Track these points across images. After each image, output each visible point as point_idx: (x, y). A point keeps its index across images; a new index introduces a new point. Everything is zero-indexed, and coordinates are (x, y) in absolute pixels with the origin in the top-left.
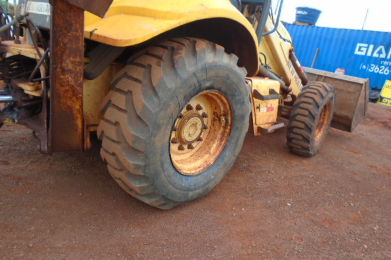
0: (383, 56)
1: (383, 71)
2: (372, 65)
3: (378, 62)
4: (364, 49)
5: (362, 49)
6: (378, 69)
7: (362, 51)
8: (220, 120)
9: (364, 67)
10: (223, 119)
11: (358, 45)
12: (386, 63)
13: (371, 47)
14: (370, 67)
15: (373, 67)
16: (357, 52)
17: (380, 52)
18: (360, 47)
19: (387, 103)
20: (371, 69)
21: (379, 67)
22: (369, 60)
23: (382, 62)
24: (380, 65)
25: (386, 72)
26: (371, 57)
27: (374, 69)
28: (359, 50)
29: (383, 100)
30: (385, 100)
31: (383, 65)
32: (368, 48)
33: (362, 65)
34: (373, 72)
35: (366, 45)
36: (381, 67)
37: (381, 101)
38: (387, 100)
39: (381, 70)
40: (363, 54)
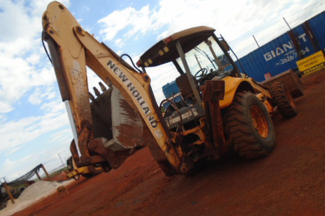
0: (282, 52)
1: (290, 59)
2: (281, 60)
3: (283, 56)
4: (270, 55)
5: (268, 56)
6: (286, 60)
7: (270, 57)
8: (258, 116)
9: (278, 64)
10: (259, 114)
11: (265, 56)
12: (287, 54)
13: (272, 52)
14: (281, 62)
15: (282, 61)
16: (267, 60)
17: (279, 51)
18: (267, 56)
19: (307, 73)
20: (283, 62)
21: (285, 58)
22: (277, 59)
23: (285, 55)
24: (285, 57)
25: (292, 58)
26: (277, 57)
27: (284, 61)
28: (268, 58)
29: (304, 73)
31: (286, 56)
32: (271, 54)
33: (276, 64)
34: (285, 63)
35: (269, 53)
36: (287, 57)
37: (303, 74)
38: (306, 72)
39: (288, 59)
40: (271, 58)
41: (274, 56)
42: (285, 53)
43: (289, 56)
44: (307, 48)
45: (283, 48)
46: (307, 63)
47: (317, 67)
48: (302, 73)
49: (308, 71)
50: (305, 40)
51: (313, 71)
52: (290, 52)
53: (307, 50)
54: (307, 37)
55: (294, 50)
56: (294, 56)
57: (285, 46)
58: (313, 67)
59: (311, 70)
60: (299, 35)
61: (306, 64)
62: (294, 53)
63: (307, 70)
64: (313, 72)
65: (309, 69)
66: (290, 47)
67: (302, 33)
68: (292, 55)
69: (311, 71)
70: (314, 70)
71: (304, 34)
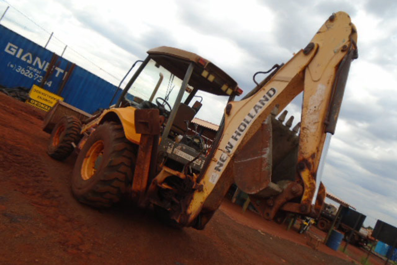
0: (29, 62)
1: (28, 74)
2: (19, 67)
5: (12, 49)
6: (24, 71)
7: (12, 51)
9: (12, 66)
11: (9, 44)
12: (30, 68)
14: (17, 68)
15: (19, 68)
16: (6, 50)
17: (28, 58)
18: (10, 47)
19: (34, 104)
20: (18, 70)
21: (25, 70)
23: (28, 67)
27: (21, 70)
28: (9, 49)
29: (31, 101)
30: (32, 101)
31: (28, 69)
35: (16, 47)
36: (27, 70)
37: (29, 101)
39: (26, 73)
40: (13, 54)
41: (18, 56)
42: (31, 65)
43: (31, 71)
44: (51, 82)
45: (34, 59)
46: (43, 96)
47: (46, 107)
48: (30, 99)
49: (36, 103)
50: (57, 75)
51: (40, 106)
52: (35, 70)
53: (49, 84)
54: (61, 75)
55: (40, 72)
56: (35, 76)
57: (38, 59)
58: (43, 104)
59: (39, 104)
60: (58, 66)
61: (41, 95)
62: (38, 74)
63: (37, 101)
64: (40, 108)
65: (38, 102)
66: (40, 67)
67: (61, 68)
68: (34, 73)
69: (38, 106)
70: (42, 107)
71: (62, 71)
